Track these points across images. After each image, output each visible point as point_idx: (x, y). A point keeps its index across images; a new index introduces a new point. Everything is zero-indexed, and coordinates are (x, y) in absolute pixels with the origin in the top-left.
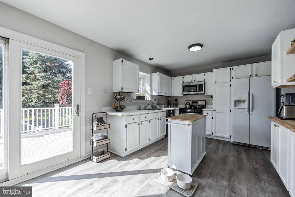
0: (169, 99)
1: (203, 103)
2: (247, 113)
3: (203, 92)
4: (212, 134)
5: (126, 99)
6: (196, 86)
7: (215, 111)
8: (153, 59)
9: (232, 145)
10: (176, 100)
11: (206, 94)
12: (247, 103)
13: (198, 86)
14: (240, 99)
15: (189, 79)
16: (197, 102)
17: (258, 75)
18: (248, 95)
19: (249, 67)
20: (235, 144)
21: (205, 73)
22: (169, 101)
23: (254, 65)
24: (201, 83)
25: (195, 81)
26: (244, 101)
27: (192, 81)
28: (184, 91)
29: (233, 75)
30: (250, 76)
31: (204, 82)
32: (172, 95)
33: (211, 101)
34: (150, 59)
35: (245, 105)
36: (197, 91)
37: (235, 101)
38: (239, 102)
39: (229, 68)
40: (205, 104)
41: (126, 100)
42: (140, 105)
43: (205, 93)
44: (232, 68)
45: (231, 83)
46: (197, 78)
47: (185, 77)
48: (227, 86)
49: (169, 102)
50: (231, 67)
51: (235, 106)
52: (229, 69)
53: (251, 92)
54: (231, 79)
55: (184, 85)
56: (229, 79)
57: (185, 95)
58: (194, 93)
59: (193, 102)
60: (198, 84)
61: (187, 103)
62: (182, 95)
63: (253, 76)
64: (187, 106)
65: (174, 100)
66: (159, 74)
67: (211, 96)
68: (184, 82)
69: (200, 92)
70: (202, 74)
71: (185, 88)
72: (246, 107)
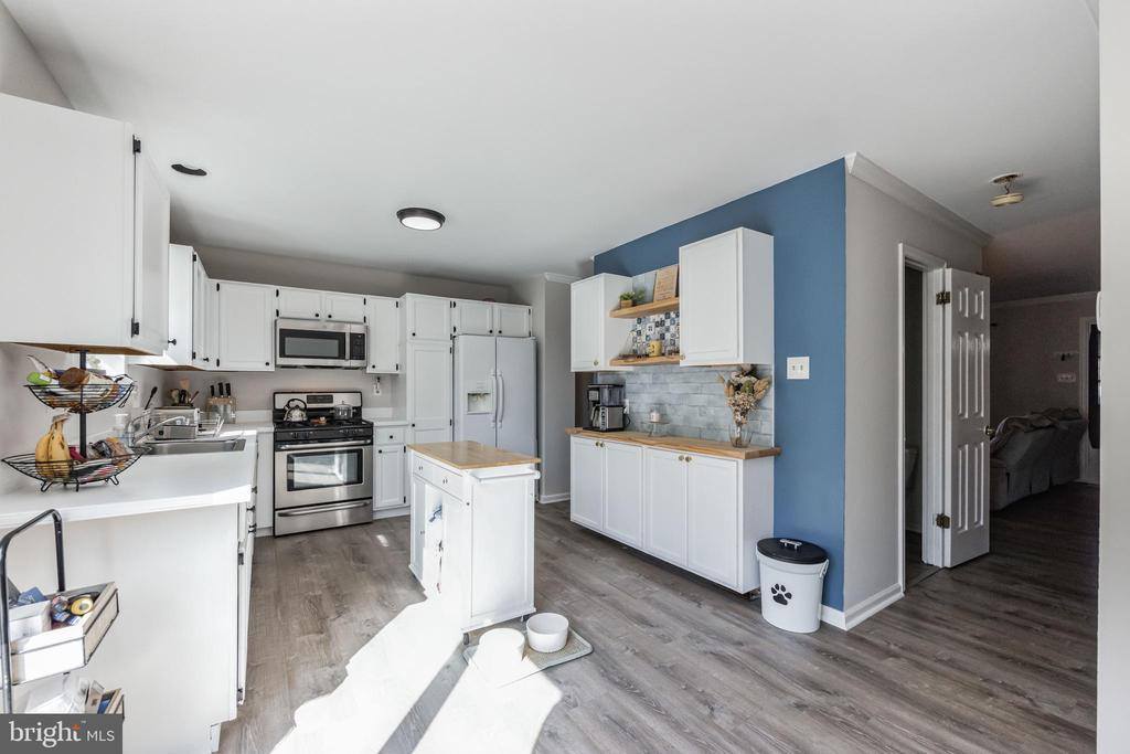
0: (186, 385)
2: (493, 424)
3: (363, 363)
6: (340, 336)
7: (413, 425)
8: (200, 173)
10: (227, 390)
11: (369, 370)
12: (492, 400)
13: (348, 340)
15: (306, 305)
16: (328, 399)
17: (503, 331)
21: (368, 297)
23: (497, 306)
24: (357, 329)
25: (329, 316)
26: (484, 395)
27: (317, 315)
28: (282, 354)
29: (456, 322)
30: (491, 332)
35: (489, 406)
36: (341, 356)
37: (471, 395)
38: (475, 398)
40: (358, 405)
43: (370, 367)
44: (455, 303)
46: (342, 309)
47: (284, 290)
51: (469, 407)
52: (446, 301)
54: (452, 331)
55: (283, 325)
56: (447, 332)
57: (283, 367)
58: (330, 362)
59: (311, 399)
60: (347, 329)
61: (293, 400)
62: (271, 368)
63: (496, 332)
64: (296, 416)
65: (212, 387)
66: (194, 259)
67: (379, 378)
68: (277, 312)
69: (355, 363)
70: (359, 298)
71: (287, 339)
72: (489, 410)
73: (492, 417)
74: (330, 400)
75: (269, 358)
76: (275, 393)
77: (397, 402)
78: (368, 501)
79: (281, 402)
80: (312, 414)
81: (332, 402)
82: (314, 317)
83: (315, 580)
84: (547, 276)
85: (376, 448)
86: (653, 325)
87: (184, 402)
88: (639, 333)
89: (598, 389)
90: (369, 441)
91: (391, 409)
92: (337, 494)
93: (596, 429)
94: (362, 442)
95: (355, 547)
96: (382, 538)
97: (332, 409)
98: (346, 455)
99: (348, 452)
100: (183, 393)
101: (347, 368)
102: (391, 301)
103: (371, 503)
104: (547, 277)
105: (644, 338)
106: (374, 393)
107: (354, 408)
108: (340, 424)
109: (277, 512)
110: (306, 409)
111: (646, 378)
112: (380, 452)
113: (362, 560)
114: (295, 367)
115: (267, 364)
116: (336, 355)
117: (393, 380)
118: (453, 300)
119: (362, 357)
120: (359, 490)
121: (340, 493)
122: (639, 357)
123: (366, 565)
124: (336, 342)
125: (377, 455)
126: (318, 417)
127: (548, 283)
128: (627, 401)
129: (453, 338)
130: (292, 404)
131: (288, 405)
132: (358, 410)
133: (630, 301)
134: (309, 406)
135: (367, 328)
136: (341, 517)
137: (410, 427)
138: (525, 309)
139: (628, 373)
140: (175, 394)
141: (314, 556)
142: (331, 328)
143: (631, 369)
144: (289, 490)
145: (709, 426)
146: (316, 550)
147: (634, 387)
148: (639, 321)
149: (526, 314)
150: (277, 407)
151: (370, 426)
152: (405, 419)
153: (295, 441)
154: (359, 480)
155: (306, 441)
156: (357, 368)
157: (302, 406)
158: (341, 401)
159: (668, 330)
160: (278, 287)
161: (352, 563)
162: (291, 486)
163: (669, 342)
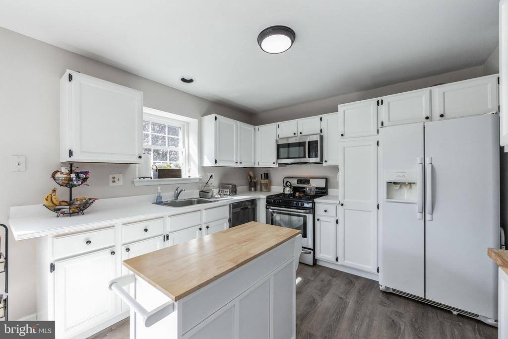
0: (251, 174)
1: (321, 184)
2: (419, 216)
3: (318, 160)
4: (337, 260)
5: (114, 178)
6: (301, 144)
7: (342, 205)
8: (191, 81)
9: (381, 294)
10: (267, 176)
11: (324, 164)
12: (418, 188)
13: (307, 146)
14: (398, 178)
16: (307, 182)
17: (447, 114)
18: (420, 168)
19: (424, 97)
20: (390, 294)
21: (323, 116)
22: (251, 177)
23: (437, 90)
24: (314, 138)
25: (303, 134)
26: (410, 183)
27: (295, 134)
28: (278, 158)
29: (383, 117)
30: (427, 118)
31: (322, 137)
32: (257, 166)
34: (183, 80)
35: (413, 195)
36: (304, 156)
37: (389, 183)
38: (399, 185)
39: (375, 100)
40: (324, 186)
41: (114, 182)
42: (159, 191)
43: (324, 162)
44: (382, 101)
45: (379, 137)
46: (308, 127)
47: (282, 124)
48: (370, 145)
49: (251, 181)
50: (380, 99)
51: (389, 196)
52: (373, 102)
53: (428, 161)
54: (380, 125)
55: (279, 142)
56: (374, 128)
58: (300, 160)
59: (299, 182)
60: (307, 139)
61: (287, 182)
62: (276, 165)
63: (435, 117)
65: (261, 175)
66: (216, 119)
68: (279, 135)
69: (312, 160)
70: (317, 118)
71: (280, 150)
73: (418, 207)
75: (275, 160)
76: (284, 178)
78: (311, 251)
81: (309, 184)
82: (293, 135)
94: (307, 211)
103: (313, 253)
112: (319, 220)
115: (274, 163)
119: (316, 155)
124: (301, 148)
125: (316, 223)
126: (296, 191)
132: (324, 190)
137: (340, 205)
142: (300, 140)
153: (274, 205)
154: (305, 236)
157: (290, 185)
160: (279, 123)
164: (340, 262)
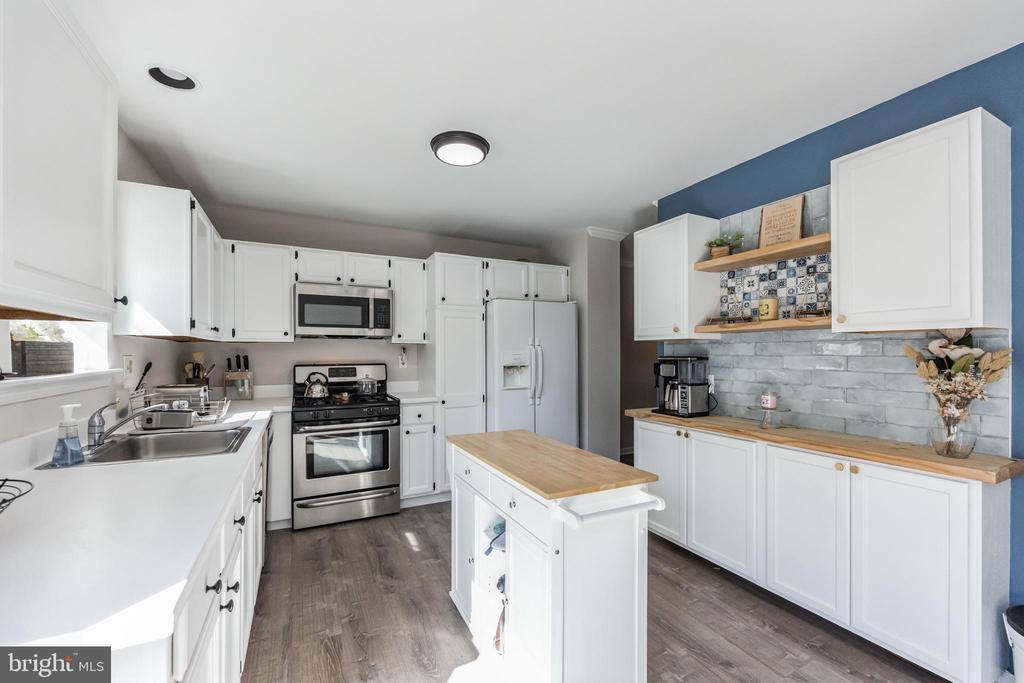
0: (200, 358)
1: (376, 374)
2: (531, 401)
3: (389, 333)
4: (434, 488)
6: (362, 302)
7: (443, 402)
8: (187, 84)
10: (246, 362)
11: (395, 340)
13: (372, 307)
14: (515, 361)
15: (327, 268)
16: (351, 372)
17: (541, 296)
19: (523, 271)
21: (392, 258)
24: (382, 294)
26: (521, 367)
27: (339, 279)
28: (301, 322)
29: (490, 284)
30: (526, 296)
33: (401, 366)
36: (365, 324)
37: (507, 368)
38: (515, 369)
43: (395, 337)
44: (488, 263)
46: (365, 272)
48: (475, 318)
51: (505, 382)
52: (477, 261)
53: (537, 342)
54: (485, 295)
55: (303, 290)
56: (479, 296)
57: (304, 337)
58: (354, 332)
59: (334, 372)
60: (371, 294)
61: (314, 374)
62: (290, 339)
63: (532, 296)
64: (317, 391)
65: (229, 360)
66: (193, 206)
67: (404, 349)
68: (297, 275)
69: (379, 332)
70: (383, 260)
71: (306, 306)
72: (528, 385)
73: (530, 393)
74: (353, 373)
75: (287, 327)
76: (295, 366)
77: (425, 374)
78: (394, 490)
79: (302, 376)
80: (334, 389)
81: (355, 375)
82: (335, 281)
83: (334, 607)
84: (590, 230)
85: (403, 428)
86: (756, 279)
87: (198, 377)
88: (732, 290)
89: (675, 362)
90: (395, 421)
91: (417, 382)
92: (362, 481)
93: (674, 413)
94: (388, 422)
95: (380, 549)
96: (410, 537)
97: (355, 383)
98: (370, 436)
99: (373, 433)
100: (197, 367)
101: (370, 338)
102: (419, 262)
103: (398, 492)
104: (590, 232)
105: (740, 296)
106: (401, 365)
107: (379, 382)
108: (364, 401)
109: (296, 503)
110: (327, 384)
111: (744, 348)
112: (408, 432)
113: (390, 573)
114: (316, 337)
115: (286, 334)
116: (360, 324)
117: (419, 351)
118: (485, 260)
119: (387, 326)
120: (384, 476)
121: (364, 480)
122: (733, 321)
123: (394, 583)
124: (359, 308)
125: (404, 438)
126: (340, 392)
127: (592, 240)
128: (711, 378)
129: (485, 303)
130: (314, 378)
131: (308, 379)
132: (383, 384)
133: (726, 248)
134: (331, 380)
135: (392, 293)
136: (366, 507)
137: (440, 403)
138: (562, 270)
139: (712, 342)
140: (188, 367)
141: (334, 563)
142: (354, 293)
143: (718, 337)
144: (308, 478)
145: (863, 417)
146: (338, 554)
147: (724, 360)
148: (732, 275)
149: (564, 275)
150: (297, 381)
151: (396, 403)
152: (433, 394)
153: (314, 422)
154: (385, 465)
155: (327, 421)
156: (382, 338)
157: (323, 380)
158: (365, 375)
159: (782, 284)
160: (297, 248)
161: (379, 578)
162: (311, 474)
163: (784, 301)
164: (437, 491)
